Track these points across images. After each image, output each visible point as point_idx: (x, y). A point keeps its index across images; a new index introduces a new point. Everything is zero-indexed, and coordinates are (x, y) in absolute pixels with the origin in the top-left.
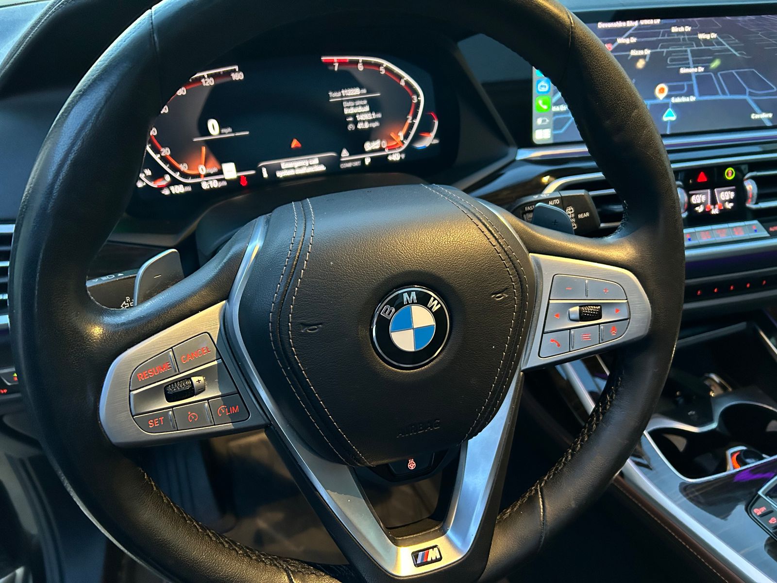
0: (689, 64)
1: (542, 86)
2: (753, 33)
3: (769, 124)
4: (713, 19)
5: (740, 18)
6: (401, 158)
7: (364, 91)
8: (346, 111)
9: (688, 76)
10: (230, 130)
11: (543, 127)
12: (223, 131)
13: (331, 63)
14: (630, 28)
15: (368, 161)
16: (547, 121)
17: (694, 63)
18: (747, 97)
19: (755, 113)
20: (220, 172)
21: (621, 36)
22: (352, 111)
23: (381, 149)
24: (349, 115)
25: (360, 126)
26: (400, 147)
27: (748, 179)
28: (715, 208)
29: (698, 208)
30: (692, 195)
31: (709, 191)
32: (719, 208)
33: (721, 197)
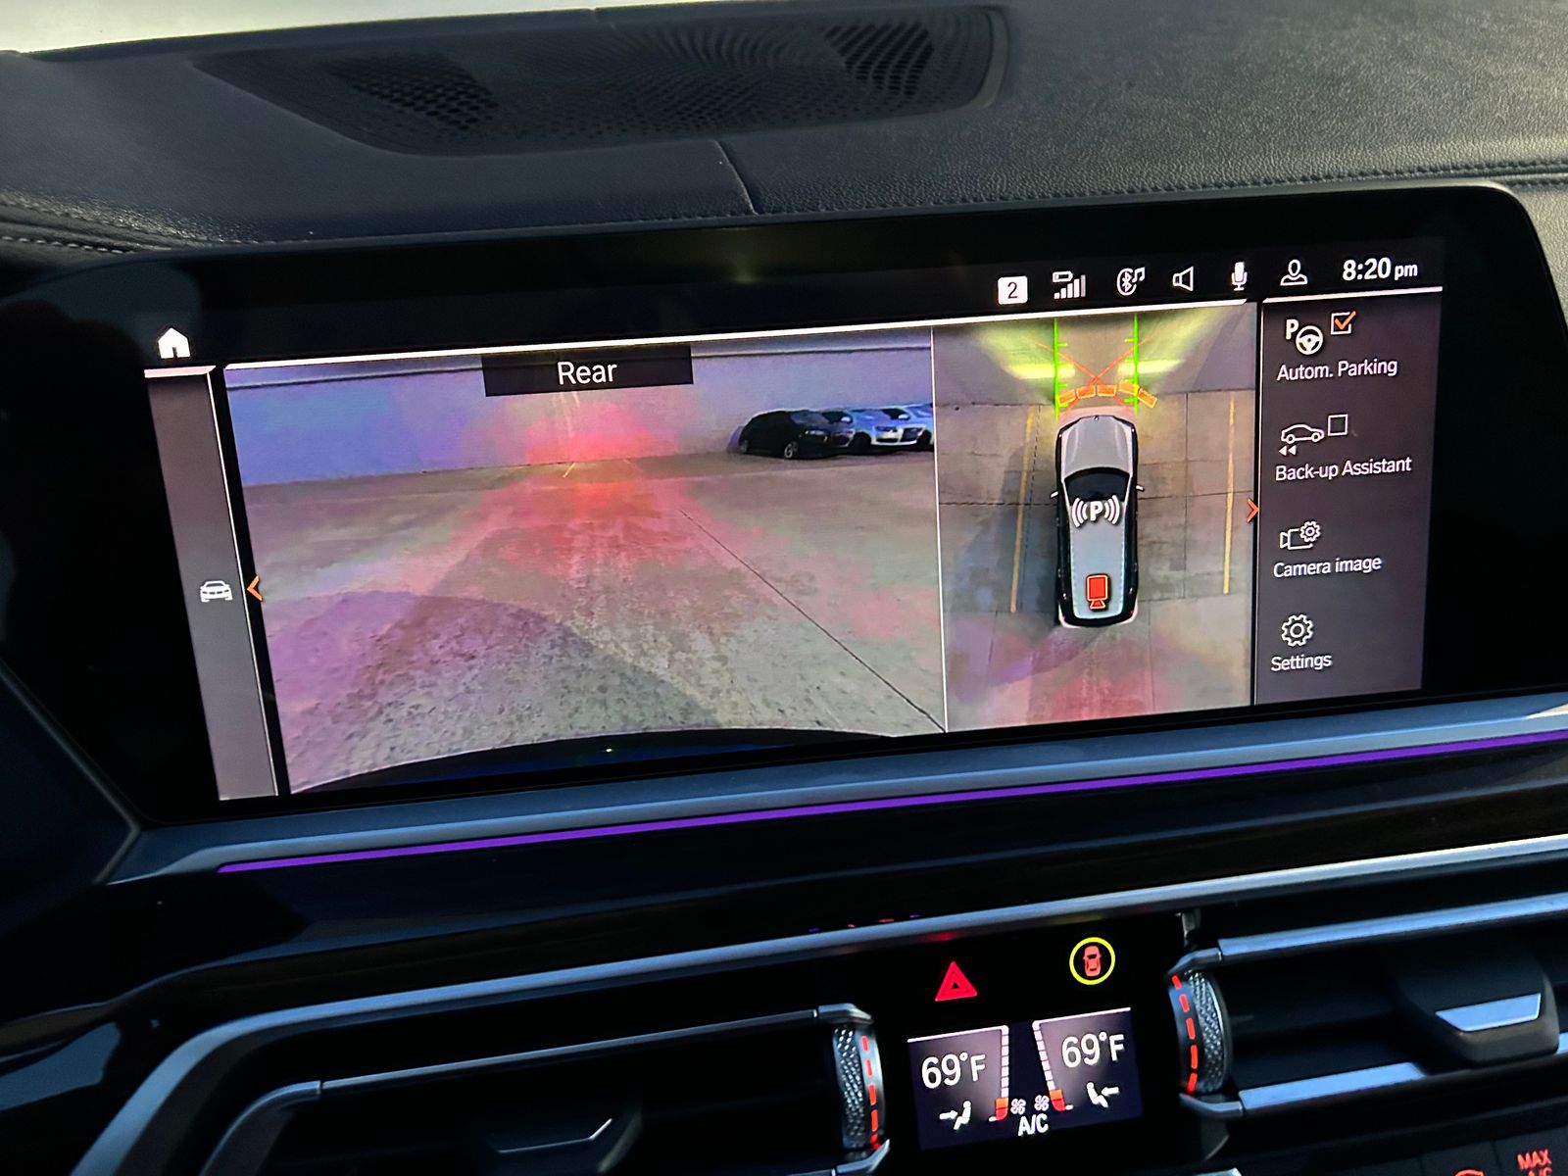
27: (1184, 979)
28: (1030, 1111)
29: (952, 1115)
30: (922, 1051)
31: (1005, 1029)
32: (1051, 1112)
33: (1066, 1053)
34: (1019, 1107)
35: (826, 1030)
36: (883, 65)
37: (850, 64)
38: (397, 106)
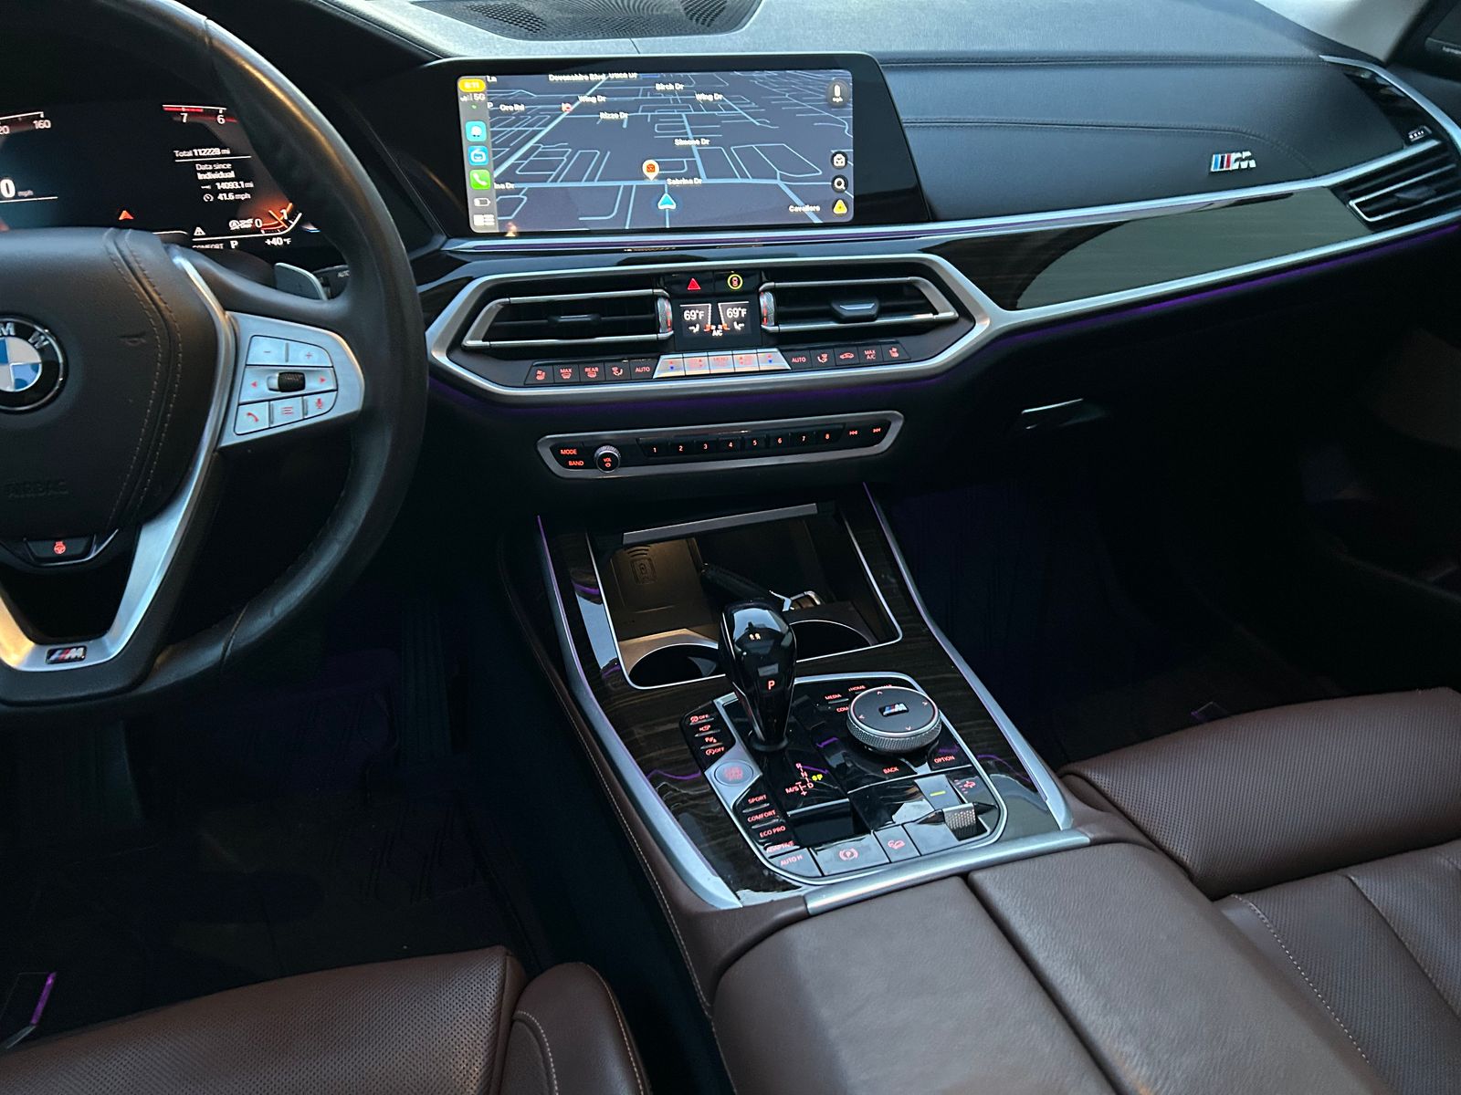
0: (686, 133)
1: (475, 155)
2: (775, 94)
3: (817, 221)
4: (714, 74)
5: (755, 74)
6: (285, 243)
7: (228, 152)
8: (200, 176)
9: (687, 151)
10: (30, 193)
11: (482, 212)
12: (20, 193)
13: (179, 113)
14: (597, 82)
15: (234, 244)
16: (489, 202)
17: (693, 134)
18: (778, 182)
19: (796, 205)
21: (583, 93)
22: (210, 176)
23: (254, 230)
24: (205, 182)
25: (220, 197)
26: (284, 229)
27: (764, 291)
28: (717, 329)
29: (693, 328)
30: (685, 309)
31: (710, 305)
32: (723, 329)
33: (728, 314)
34: (713, 327)
35: (655, 298)
36: (701, 15)
37: (687, 13)
38: (507, 24)
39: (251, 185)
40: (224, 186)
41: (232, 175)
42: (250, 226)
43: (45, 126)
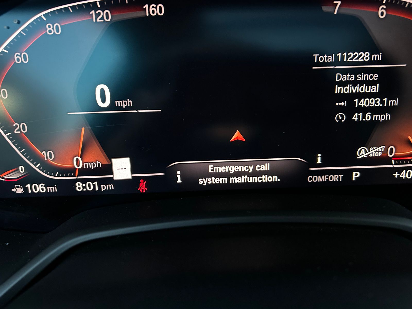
7: (379, 57)
8: (337, 89)
10: (129, 102)
12: (118, 103)
15: (355, 176)
20: (108, 169)
22: (349, 89)
23: (384, 160)
24: (342, 97)
39: (395, 102)
40: (363, 103)
41: (375, 89)
42: (380, 154)
43: (157, 11)
